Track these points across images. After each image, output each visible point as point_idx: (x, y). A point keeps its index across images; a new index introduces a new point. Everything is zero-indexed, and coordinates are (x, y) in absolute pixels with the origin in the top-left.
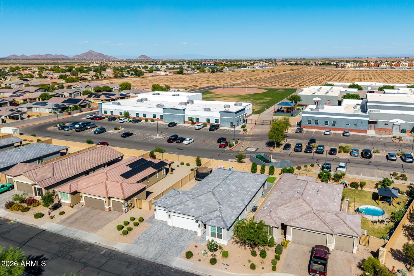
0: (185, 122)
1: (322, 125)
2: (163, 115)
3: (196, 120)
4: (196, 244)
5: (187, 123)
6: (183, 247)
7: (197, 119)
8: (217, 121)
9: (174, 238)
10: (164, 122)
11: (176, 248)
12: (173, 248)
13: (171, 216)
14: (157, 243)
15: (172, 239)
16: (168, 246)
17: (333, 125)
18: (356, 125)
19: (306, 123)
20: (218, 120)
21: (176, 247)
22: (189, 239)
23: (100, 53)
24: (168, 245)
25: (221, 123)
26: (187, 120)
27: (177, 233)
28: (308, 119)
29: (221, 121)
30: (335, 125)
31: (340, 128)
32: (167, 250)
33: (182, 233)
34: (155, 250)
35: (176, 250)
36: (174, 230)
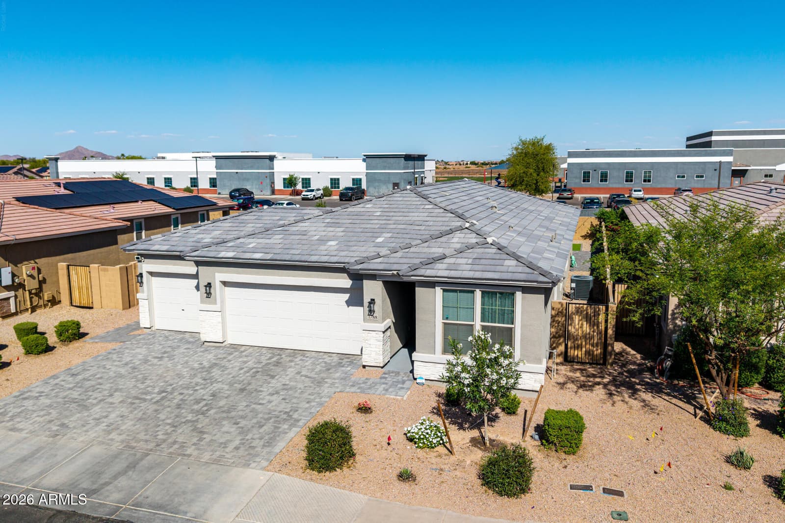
0: (273, 192)
1: (619, 183)
2: (215, 176)
3: (303, 184)
4: (362, 399)
5: (281, 192)
6: (289, 417)
7: (306, 182)
8: (356, 182)
9: (231, 384)
10: (219, 194)
11: (243, 423)
12: (224, 422)
13: (217, 287)
14: (124, 410)
15: (216, 386)
16: (190, 417)
17: (645, 181)
18: (702, 177)
19: (577, 181)
20: (360, 180)
21: (242, 417)
22: (320, 383)
23: (99, 153)
24: (192, 411)
25: (367, 188)
26: (279, 185)
27: (251, 364)
28: (581, 169)
29: (367, 182)
30: (649, 181)
31: (663, 186)
32: (183, 435)
33: (277, 364)
34: (101, 443)
35: (243, 431)
36: (230, 357)
